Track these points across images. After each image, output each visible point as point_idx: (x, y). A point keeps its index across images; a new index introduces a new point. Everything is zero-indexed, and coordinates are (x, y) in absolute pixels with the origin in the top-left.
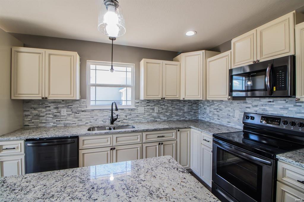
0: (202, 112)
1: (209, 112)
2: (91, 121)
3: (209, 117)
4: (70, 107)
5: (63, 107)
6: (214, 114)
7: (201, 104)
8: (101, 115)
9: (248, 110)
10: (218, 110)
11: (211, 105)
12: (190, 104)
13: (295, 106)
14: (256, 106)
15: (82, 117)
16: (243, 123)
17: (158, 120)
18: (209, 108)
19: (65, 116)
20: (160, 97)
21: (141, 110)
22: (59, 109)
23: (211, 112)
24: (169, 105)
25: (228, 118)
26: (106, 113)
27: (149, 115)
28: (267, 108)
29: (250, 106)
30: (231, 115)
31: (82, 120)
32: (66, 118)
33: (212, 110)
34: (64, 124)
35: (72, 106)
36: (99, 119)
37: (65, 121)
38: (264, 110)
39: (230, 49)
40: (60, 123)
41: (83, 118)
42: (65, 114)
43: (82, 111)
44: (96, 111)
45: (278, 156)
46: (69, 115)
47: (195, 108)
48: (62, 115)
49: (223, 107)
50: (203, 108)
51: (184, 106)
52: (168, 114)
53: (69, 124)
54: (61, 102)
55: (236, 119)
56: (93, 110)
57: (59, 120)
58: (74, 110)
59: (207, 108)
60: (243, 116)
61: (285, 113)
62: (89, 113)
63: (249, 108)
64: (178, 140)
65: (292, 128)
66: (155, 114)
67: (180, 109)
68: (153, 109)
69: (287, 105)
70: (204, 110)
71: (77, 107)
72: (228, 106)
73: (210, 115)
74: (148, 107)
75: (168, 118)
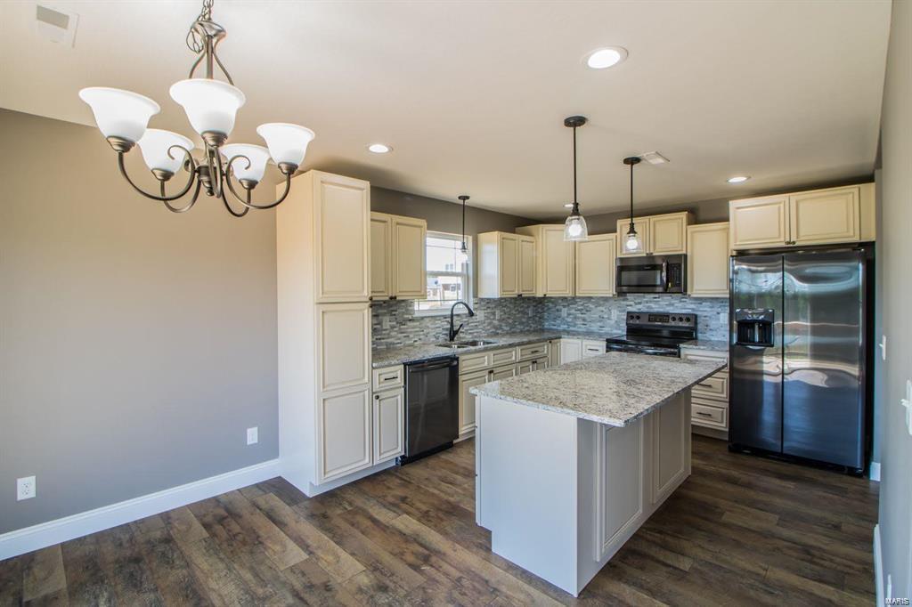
0: (552, 316)
1: (566, 315)
2: (421, 337)
3: (567, 323)
4: (394, 313)
5: (384, 314)
6: (575, 318)
7: (551, 305)
8: (433, 326)
9: (630, 309)
10: (584, 311)
11: (568, 305)
12: (535, 304)
13: (681, 301)
14: (640, 303)
15: (409, 330)
16: (627, 324)
17: (500, 331)
18: (566, 309)
19: (386, 330)
20: (516, 292)
21: (480, 315)
22: (380, 317)
23: (569, 314)
24: (512, 306)
25: (600, 321)
26: (438, 323)
27: (489, 324)
28: (652, 305)
29: (632, 303)
30: (606, 316)
31: (408, 336)
32: (389, 334)
33: (573, 311)
34: (387, 344)
35: (396, 311)
36: (431, 334)
37: (388, 338)
38: (648, 307)
39: (615, 231)
40: (381, 344)
41: (411, 332)
42: (388, 327)
43: (410, 320)
44: (427, 320)
45: (681, 345)
46: (393, 327)
47: (540, 310)
48: (384, 328)
49: (591, 306)
50: (553, 310)
51: (528, 307)
52: (510, 321)
53: (394, 344)
54: (381, 305)
55: (612, 322)
56: (423, 318)
57: (379, 337)
58: (400, 319)
59: (563, 309)
60: (625, 317)
61: (671, 310)
62: (418, 323)
63: (631, 306)
64: (549, 356)
65: (681, 324)
66: (496, 322)
67: (524, 313)
68: (494, 314)
69: (673, 301)
70: (557, 313)
71: (403, 313)
72: (600, 305)
73: (569, 320)
74: (489, 311)
75: (511, 329)
